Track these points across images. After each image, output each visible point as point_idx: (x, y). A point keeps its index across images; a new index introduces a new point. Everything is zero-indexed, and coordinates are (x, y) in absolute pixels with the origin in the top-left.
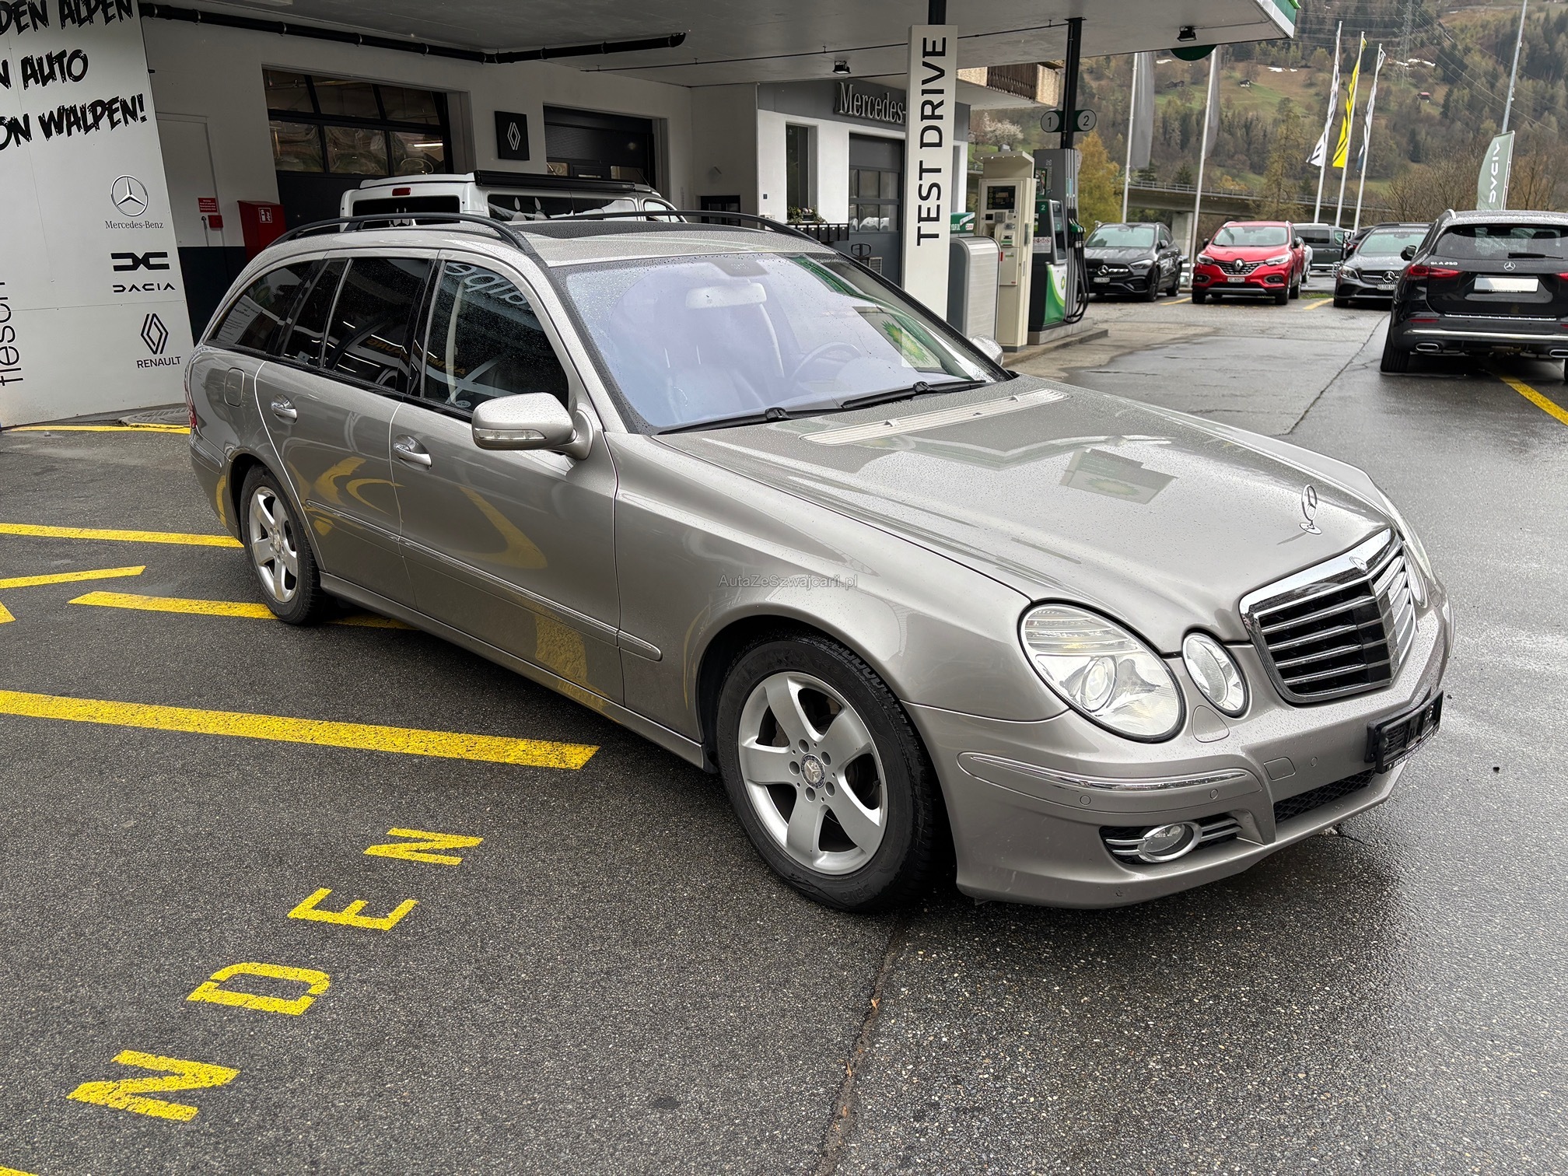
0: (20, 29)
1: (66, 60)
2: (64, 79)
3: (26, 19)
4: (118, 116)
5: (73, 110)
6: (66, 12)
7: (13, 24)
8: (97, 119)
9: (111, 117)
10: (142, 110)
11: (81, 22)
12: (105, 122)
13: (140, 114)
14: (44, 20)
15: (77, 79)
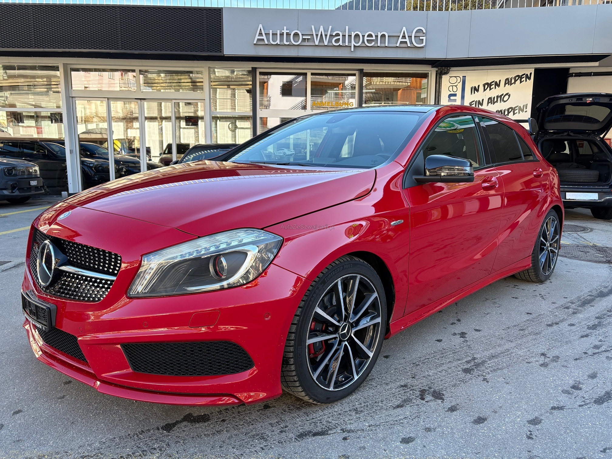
0: (490, 89)
1: (503, 96)
2: (501, 102)
3: (493, 86)
4: (517, 111)
5: (501, 111)
6: (507, 82)
7: (489, 88)
9: (514, 112)
10: (526, 109)
11: (511, 84)
12: (512, 112)
13: (525, 110)
14: (499, 86)
15: (505, 101)
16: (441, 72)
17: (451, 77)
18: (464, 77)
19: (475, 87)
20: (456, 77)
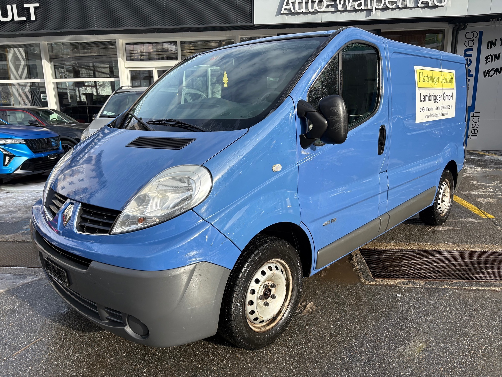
16: (458, 28)
17: (468, 32)
18: (481, 33)
19: (492, 41)
20: (472, 32)
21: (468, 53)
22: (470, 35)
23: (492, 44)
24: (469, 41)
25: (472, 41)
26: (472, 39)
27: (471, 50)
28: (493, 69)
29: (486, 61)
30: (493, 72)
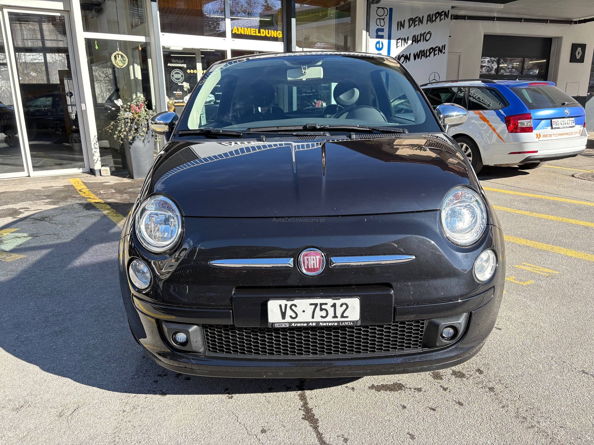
1: (425, 35)
2: (423, 41)
3: (417, 23)
4: (437, 52)
6: (429, 19)
8: (430, 53)
9: (434, 53)
13: (443, 51)
14: (422, 22)
15: (427, 41)
17: (378, 8)
18: (391, 10)
19: (401, 22)
20: (383, 8)
21: (380, 33)
22: (380, 12)
23: (401, 25)
24: (380, 19)
25: (383, 19)
26: (383, 17)
27: (382, 30)
28: (402, 56)
29: (397, 45)
30: (403, 59)
